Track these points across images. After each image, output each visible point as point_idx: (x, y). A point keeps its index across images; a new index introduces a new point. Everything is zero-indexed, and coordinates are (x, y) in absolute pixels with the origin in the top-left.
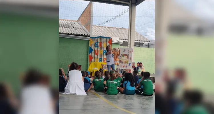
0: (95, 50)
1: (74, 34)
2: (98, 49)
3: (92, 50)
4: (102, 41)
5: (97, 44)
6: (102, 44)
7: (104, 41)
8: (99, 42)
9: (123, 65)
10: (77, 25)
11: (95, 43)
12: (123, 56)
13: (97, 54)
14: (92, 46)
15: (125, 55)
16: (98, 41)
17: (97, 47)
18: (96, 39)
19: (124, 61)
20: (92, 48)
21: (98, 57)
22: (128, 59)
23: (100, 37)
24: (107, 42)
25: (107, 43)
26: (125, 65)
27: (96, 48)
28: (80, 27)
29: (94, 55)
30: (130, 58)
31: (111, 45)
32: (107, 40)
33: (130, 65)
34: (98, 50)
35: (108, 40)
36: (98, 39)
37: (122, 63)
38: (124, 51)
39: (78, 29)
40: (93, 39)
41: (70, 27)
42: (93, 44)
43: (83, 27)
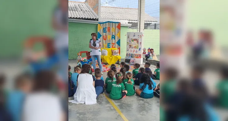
0: (104, 35)
1: (82, 18)
2: (106, 34)
3: (101, 36)
4: (110, 26)
5: (105, 29)
6: (110, 29)
7: (112, 26)
8: (108, 27)
9: (133, 50)
10: (85, 7)
11: (104, 29)
12: (133, 41)
13: (105, 39)
14: (100, 31)
15: (135, 40)
16: (106, 27)
17: (105, 32)
18: (104, 24)
19: (134, 46)
20: (101, 33)
21: (106, 42)
22: (138, 43)
23: (109, 22)
24: (115, 26)
25: (115, 28)
26: (135, 50)
27: (104, 34)
28: (87, 9)
29: (103, 40)
30: (141, 43)
31: (120, 30)
32: (115, 25)
33: (140, 49)
34: (106, 36)
35: (117, 25)
36: (107, 25)
37: (132, 48)
38: (134, 36)
39: (86, 12)
40: (101, 24)
41: (78, 10)
42: (102, 29)
43: (91, 9)
